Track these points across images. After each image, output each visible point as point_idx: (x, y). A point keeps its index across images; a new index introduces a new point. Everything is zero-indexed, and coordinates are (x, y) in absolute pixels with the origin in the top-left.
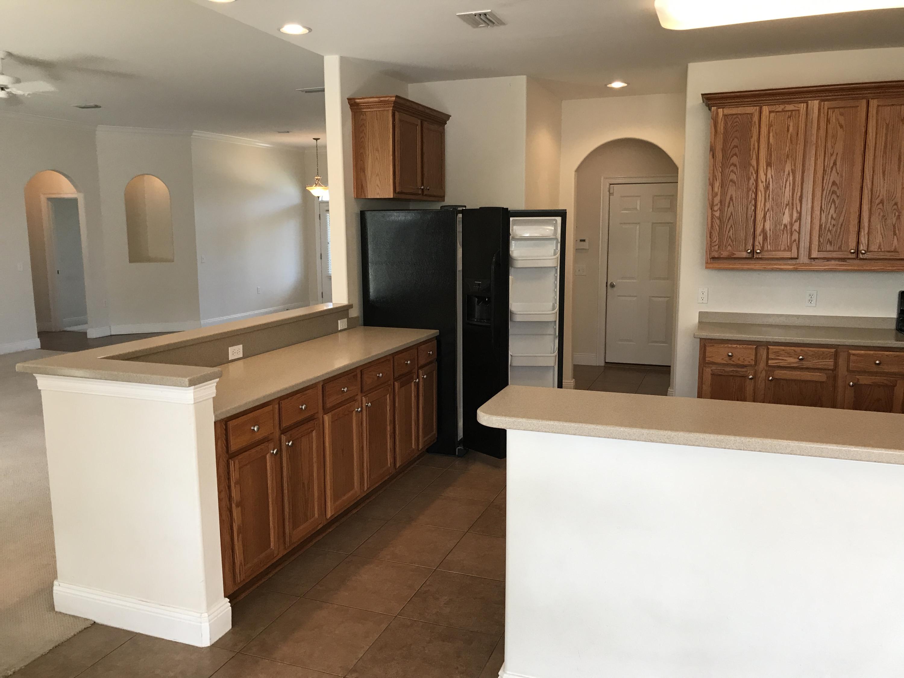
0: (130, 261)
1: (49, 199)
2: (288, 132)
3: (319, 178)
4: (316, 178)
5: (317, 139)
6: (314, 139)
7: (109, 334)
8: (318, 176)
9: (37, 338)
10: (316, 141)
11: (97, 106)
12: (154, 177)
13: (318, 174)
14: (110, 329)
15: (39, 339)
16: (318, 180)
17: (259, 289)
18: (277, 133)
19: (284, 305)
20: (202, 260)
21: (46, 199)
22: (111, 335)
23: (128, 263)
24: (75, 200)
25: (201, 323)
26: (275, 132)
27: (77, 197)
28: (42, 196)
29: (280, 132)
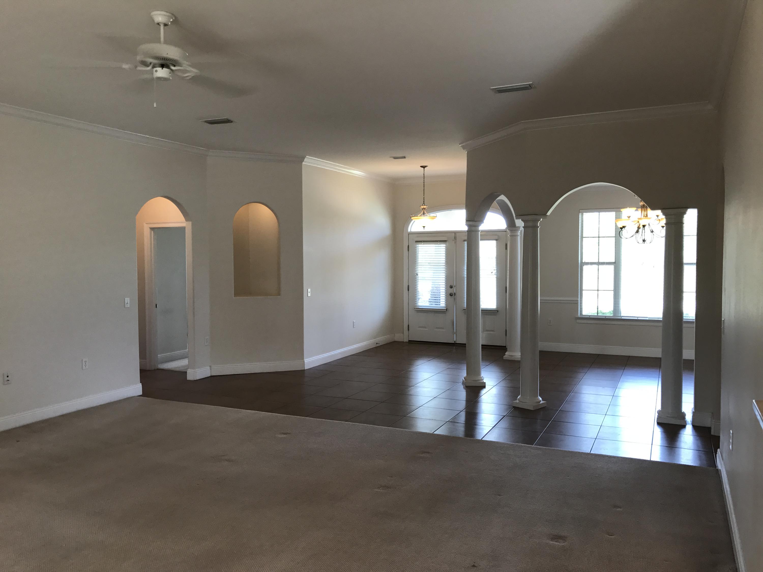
0: (236, 294)
1: (152, 229)
2: (404, 157)
3: (425, 207)
4: (422, 207)
5: (424, 167)
6: (421, 167)
7: (209, 375)
8: (424, 206)
9: (140, 383)
10: (423, 168)
11: (229, 120)
12: (261, 205)
13: (424, 203)
14: (211, 369)
15: (141, 384)
16: (424, 210)
17: (355, 323)
18: (391, 158)
19: (374, 339)
20: (308, 294)
21: (149, 228)
22: (211, 376)
23: (233, 296)
24: (182, 229)
25: (305, 362)
26: (390, 157)
27: (185, 226)
28: (145, 225)
29: (395, 158)
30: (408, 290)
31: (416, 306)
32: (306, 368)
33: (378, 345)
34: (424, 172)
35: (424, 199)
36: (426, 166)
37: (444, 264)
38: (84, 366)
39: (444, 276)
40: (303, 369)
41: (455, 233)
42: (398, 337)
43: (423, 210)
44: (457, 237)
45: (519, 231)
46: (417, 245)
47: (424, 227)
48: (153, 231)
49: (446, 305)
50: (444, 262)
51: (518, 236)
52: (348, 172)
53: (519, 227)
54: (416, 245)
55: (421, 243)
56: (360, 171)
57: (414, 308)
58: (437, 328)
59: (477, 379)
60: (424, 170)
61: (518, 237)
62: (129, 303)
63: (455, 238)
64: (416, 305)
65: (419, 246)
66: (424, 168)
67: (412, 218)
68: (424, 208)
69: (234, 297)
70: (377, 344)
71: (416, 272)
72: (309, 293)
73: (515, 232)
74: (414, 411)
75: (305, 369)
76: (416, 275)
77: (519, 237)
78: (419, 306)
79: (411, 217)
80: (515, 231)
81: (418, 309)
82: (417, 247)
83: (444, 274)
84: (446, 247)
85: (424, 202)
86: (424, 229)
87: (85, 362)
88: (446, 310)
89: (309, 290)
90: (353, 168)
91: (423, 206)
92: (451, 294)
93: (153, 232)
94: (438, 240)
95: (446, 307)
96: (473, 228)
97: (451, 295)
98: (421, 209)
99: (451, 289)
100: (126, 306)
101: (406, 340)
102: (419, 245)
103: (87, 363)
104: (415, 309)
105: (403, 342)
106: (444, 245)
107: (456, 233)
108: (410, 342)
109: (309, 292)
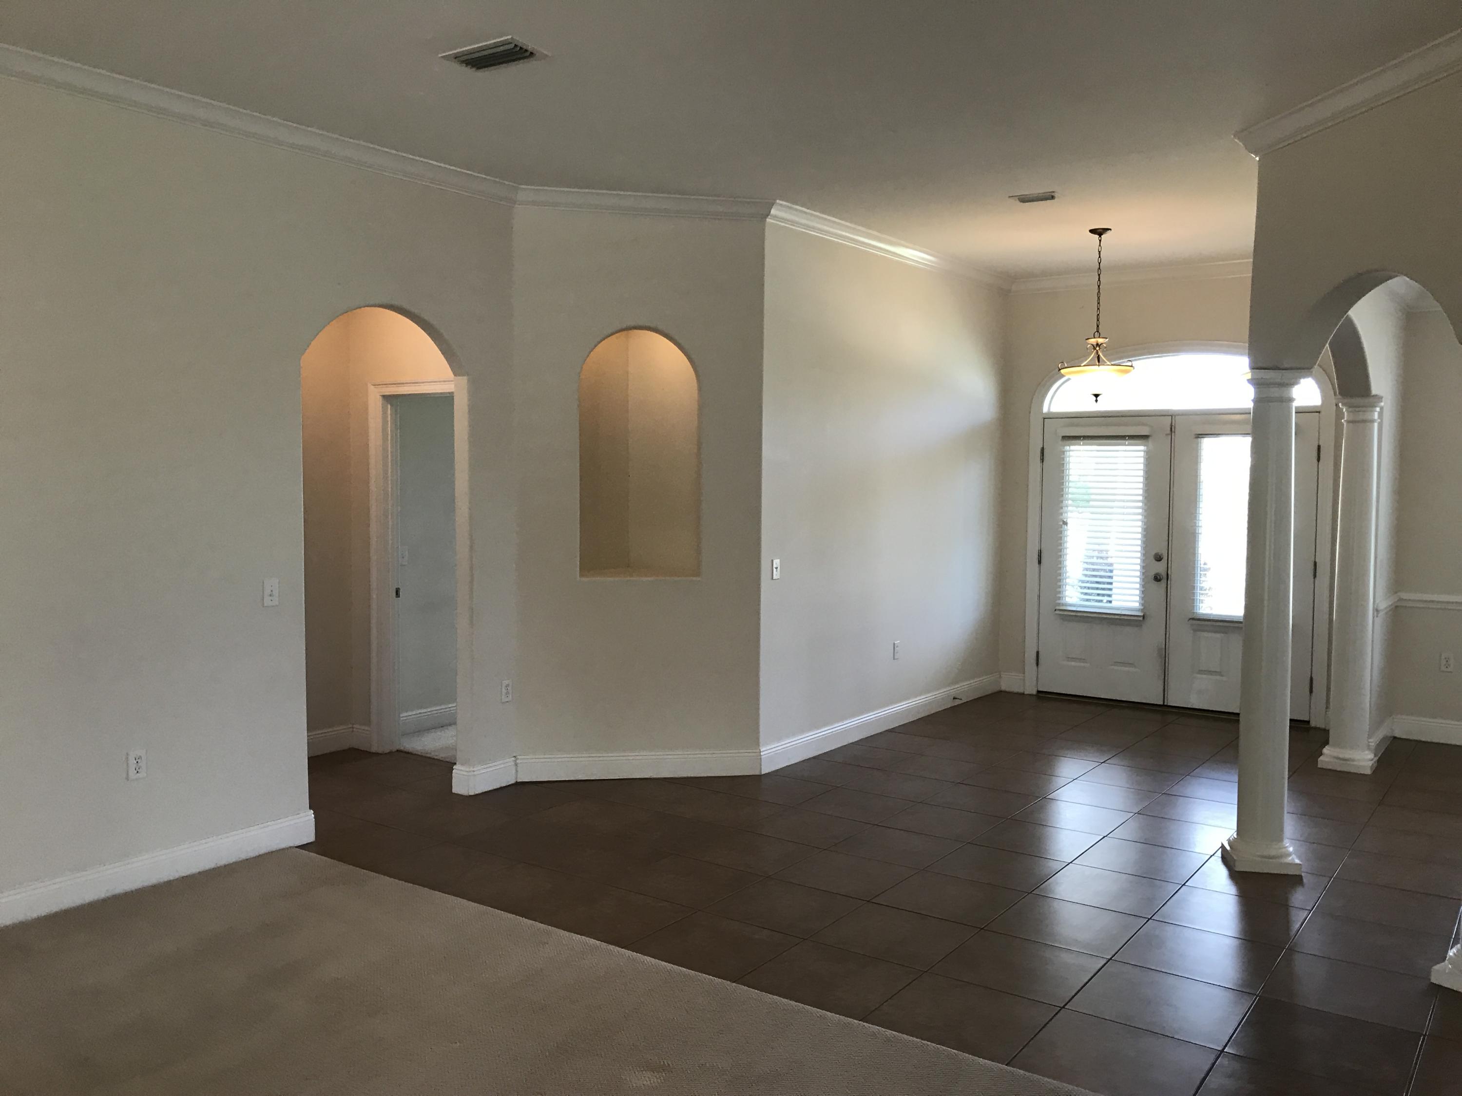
0: (585, 569)
1: (387, 398)
3: (1100, 341)
4: (1093, 341)
5: (1099, 232)
6: (1093, 231)
7: (513, 782)
8: (1099, 337)
9: (310, 808)
10: (1097, 236)
11: (521, 48)
12: (657, 335)
13: (1098, 332)
14: (516, 765)
15: (312, 812)
16: (1098, 348)
17: (897, 647)
18: (1011, 200)
19: (949, 685)
20: (773, 572)
21: (381, 397)
22: (517, 784)
23: (578, 576)
24: (447, 400)
25: (762, 754)
26: (1010, 197)
27: (452, 391)
28: (371, 388)
29: (1024, 200)
30: (1040, 562)
31: (1059, 604)
32: (767, 768)
33: (957, 702)
34: (1100, 245)
35: (1098, 320)
36: (1106, 230)
37: (1141, 498)
38: (132, 772)
39: (1140, 530)
40: (757, 773)
41: (1172, 416)
42: (1010, 682)
43: (1095, 349)
44: (1176, 426)
45: (1378, 409)
46: (1067, 448)
47: (1097, 396)
48: (392, 405)
49: (1143, 605)
50: (1141, 492)
51: (1373, 421)
52: (887, 251)
53: (1379, 398)
54: (1064, 446)
55: (1078, 441)
56: (920, 251)
57: (1055, 610)
58: (1116, 663)
59: (1273, 853)
60: (1100, 241)
61: (1373, 427)
62: (276, 593)
63: (1172, 429)
64: (1058, 602)
65: (1073, 451)
66: (1100, 235)
67: (1062, 371)
68: (1097, 344)
69: (581, 575)
70: (954, 698)
71: (1061, 517)
72: (775, 570)
73: (1364, 411)
74: (1050, 880)
75: (763, 773)
76: (1061, 523)
77: (1376, 425)
78: (1066, 605)
79: (1060, 370)
80: (1362, 407)
81: (1066, 613)
82: (1067, 451)
83: (1140, 524)
84: (1147, 452)
85: (1098, 326)
86: (1096, 401)
87: (138, 759)
88: (1144, 617)
89: (776, 563)
90: (902, 242)
91: (1094, 338)
92: (1159, 577)
93: (389, 406)
94: (1124, 435)
95: (1142, 610)
96: (1274, 392)
97: (1157, 578)
98: (1089, 346)
99: (1159, 563)
100: (267, 601)
101: (1031, 690)
102: (1072, 448)
103: (142, 764)
104: (1057, 612)
105: (1023, 694)
106: (1142, 448)
107: (1175, 416)
108: (1043, 696)
109: (776, 568)
